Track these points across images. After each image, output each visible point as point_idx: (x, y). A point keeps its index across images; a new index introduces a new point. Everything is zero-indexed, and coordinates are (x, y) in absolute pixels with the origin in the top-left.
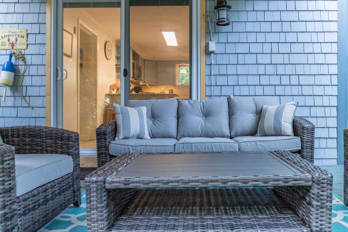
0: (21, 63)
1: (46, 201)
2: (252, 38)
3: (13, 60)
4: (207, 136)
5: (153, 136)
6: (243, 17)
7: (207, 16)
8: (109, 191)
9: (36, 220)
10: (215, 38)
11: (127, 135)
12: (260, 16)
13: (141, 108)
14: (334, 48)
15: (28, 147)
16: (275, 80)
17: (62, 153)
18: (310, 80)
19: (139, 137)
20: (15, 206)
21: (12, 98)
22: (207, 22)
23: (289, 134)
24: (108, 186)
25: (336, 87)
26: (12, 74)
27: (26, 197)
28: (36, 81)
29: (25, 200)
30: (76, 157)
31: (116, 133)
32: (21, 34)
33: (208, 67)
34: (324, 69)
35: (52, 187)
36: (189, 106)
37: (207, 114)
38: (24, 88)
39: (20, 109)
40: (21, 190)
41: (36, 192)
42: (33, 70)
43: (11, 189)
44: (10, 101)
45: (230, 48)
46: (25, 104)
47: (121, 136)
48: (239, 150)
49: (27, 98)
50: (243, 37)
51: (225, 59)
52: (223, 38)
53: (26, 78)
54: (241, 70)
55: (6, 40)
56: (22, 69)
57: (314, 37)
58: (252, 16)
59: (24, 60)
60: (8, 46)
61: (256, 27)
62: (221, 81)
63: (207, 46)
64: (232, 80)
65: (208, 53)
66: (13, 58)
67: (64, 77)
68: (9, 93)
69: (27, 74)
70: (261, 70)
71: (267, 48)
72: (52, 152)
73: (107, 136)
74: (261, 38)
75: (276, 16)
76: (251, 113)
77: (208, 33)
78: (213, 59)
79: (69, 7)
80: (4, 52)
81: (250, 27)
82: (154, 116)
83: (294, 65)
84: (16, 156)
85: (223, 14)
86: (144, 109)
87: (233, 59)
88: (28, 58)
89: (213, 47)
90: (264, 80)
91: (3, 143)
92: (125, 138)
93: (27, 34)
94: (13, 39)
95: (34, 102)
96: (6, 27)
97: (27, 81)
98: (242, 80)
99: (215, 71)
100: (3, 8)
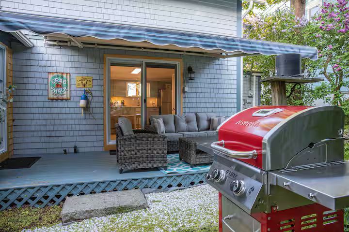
2: (203, 85)
3: (85, 94)
4: (189, 131)
5: (167, 132)
7: (183, 75)
10: (187, 85)
12: (206, 76)
16: (212, 105)
18: (226, 105)
26: (86, 101)
28: (98, 105)
32: (89, 79)
33: (184, 99)
37: (188, 122)
38: (91, 109)
39: (88, 120)
42: (96, 99)
44: (83, 116)
45: (194, 90)
46: (91, 117)
49: (92, 114)
50: (199, 85)
51: (191, 95)
52: (190, 85)
53: (92, 103)
54: (198, 100)
55: (80, 82)
56: (90, 98)
58: (203, 76)
59: (91, 94)
60: (81, 86)
61: (204, 81)
62: (189, 105)
63: (184, 89)
64: (194, 105)
65: (184, 92)
66: (86, 92)
68: (83, 111)
69: (93, 101)
70: (207, 100)
71: (209, 91)
74: (206, 86)
75: (213, 76)
76: (206, 121)
77: (184, 82)
78: (186, 95)
80: (79, 89)
81: (202, 81)
82: (164, 123)
83: (220, 99)
87: (195, 95)
88: (93, 92)
89: (186, 89)
90: (208, 105)
93: (93, 80)
94: (84, 82)
95: (97, 116)
96: (81, 75)
97: (93, 105)
98: (199, 105)
99: (187, 100)
100: (78, 65)
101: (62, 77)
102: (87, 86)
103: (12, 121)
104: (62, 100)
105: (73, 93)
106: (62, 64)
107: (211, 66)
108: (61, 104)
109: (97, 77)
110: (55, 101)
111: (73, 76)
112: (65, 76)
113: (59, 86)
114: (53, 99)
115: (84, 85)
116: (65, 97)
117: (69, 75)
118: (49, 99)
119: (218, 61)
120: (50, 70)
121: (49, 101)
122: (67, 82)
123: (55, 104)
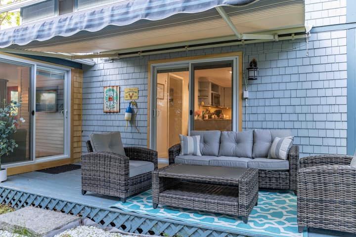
0: (135, 107)
1: (141, 182)
2: (275, 87)
3: (131, 106)
5: (203, 154)
6: (269, 72)
7: (243, 74)
8: (160, 177)
9: (136, 189)
10: (248, 88)
11: (186, 153)
12: (282, 71)
13: (196, 136)
14: (345, 92)
15: (136, 157)
16: (294, 117)
17: (149, 161)
18: (323, 117)
19: (194, 154)
20: (129, 181)
21: (130, 128)
22: (243, 78)
23: (283, 158)
24: (160, 176)
25: (346, 122)
26: (131, 114)
27: (133, 179)
28: (143, 118)
29: (132, 179)
30: (156, 163)
31: (180, 152)
32: (135, 91)
33: (244, 108)
34: (335, 109)
35: (144, 176)
36: (227, 137)
37: (238, 141)
38: (137, 122)
39: (134, 134)
40: (131, 175)
41: (136, 177)
42: (141, 112)
43: (127, 174)
44: (129, 129)
45: (260, 95)
46: (136, 131)
47: (182, 154)
48: (248, 167)
49: (138, 128)
50: (269, 87)
51: (256, 103)
52: (254, 88)
53: (137, 116)
54: (267, 110)
55: (127, 94)
56: (135, 110)
57: (326, 84)
58: (276, 72)
59: (136, 106)
60: (129, 98)
61: (279, 79)
62: (253, 118)
63: (243, 94)
64: (261, 118)
65: (244, 99)
66: (131, 105)
67: (158, 115)
68: (129, 124)
69: (138, 113)
70: (283, 110)
71: (287, 94)
72: (145, 160)
73: (174, 153)
74: (283, 86)
75: (295, 70)
76: (267, 142)
77: (244, 85)
78: (247, 103)
79: (160, 73)
80: (127, 101)
81: (274, 79)
82: (205, 141)
83: (309, 106)
84: (130, 161)
85: (252, 74)
86: (198, 138)
87: (261, 103)
88: (139, 104)
89: (246, 94)
90: (285, 117)
91: (125, 156)
92: (185, 155)
93: (138, 91)
94: (131, 94)
95: (142, 130)
96: (128, 87)
97: (138, 118)
98: (268, 117)
99: (248, 111)
100: (126, 76)
101: (113, 90)
102: (133, 98)
103: (81, 132)
104: (114, 113)
105: (122, 106)
106: (114, 77)
107: (292, 55)
108: (113, 117)
109: (142, 87)
110: (108, 114)
111: (123, 88)
112: (115, 88)
113: (110, 99)
114: (107, 112)
115: (131, 97)
116: (115, 110)
117: (118, 87)
118: (104, 112)
119: (304, 44)
120: (105, 84)
121: (105, 114)
122: (117, 95)
123: (109, 117)
